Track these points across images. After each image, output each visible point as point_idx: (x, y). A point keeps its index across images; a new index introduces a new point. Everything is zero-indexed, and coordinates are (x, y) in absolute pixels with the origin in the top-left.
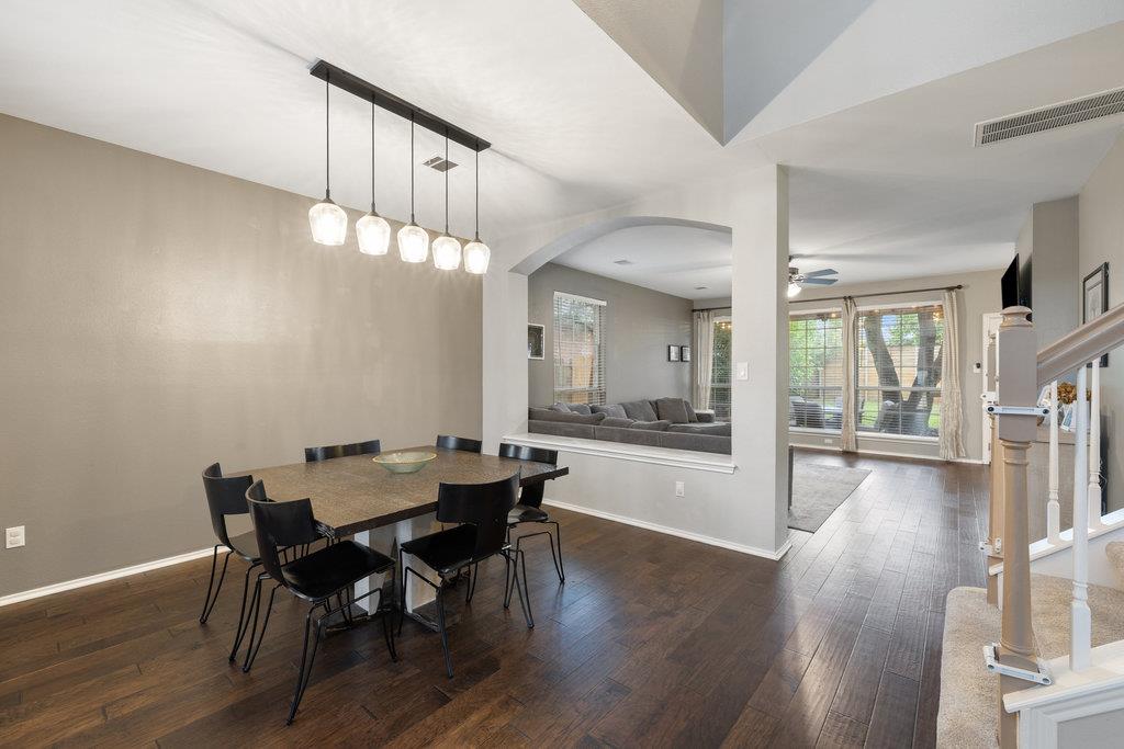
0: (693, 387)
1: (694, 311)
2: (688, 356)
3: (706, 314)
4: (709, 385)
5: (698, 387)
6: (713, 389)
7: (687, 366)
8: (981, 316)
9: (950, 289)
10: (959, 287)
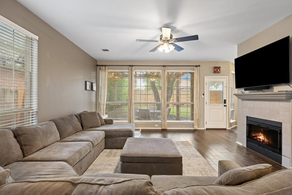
0: (97, 104)
1: (97, 65)
2: (95, 88)
3: (104, 67)
4: (105, 102)
5: (99, 104)
6: (106, 104)
7: (94, 93)
8: (204, 77)
9: (196, 66)
10: (199, 66)
